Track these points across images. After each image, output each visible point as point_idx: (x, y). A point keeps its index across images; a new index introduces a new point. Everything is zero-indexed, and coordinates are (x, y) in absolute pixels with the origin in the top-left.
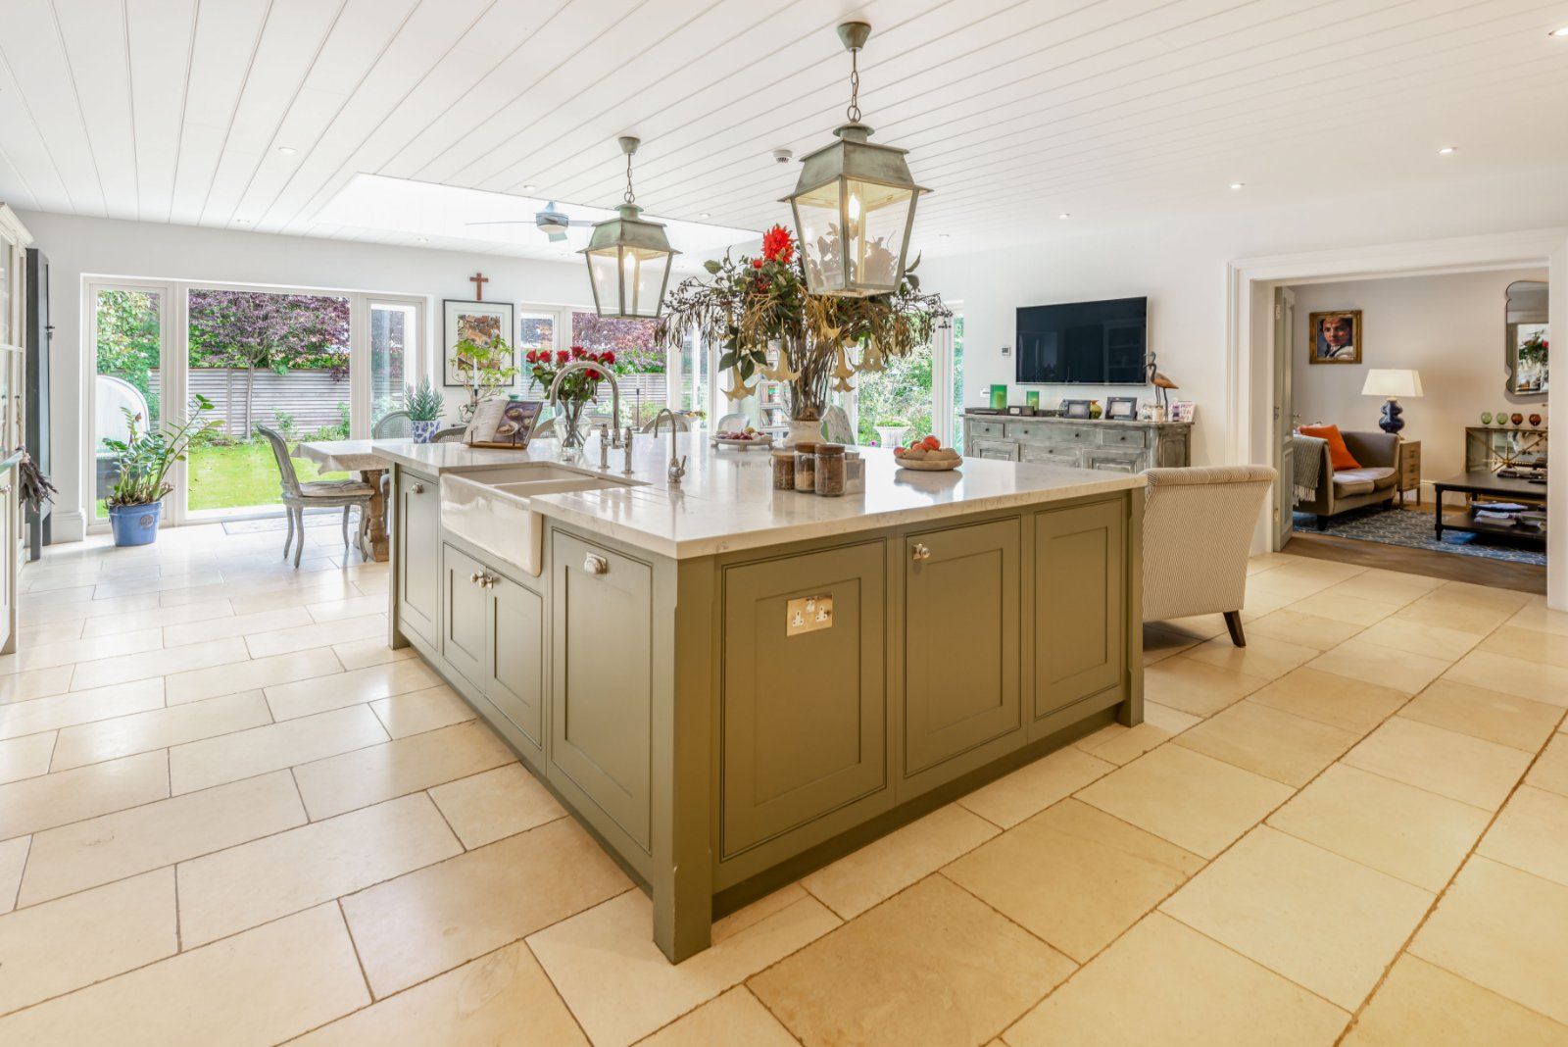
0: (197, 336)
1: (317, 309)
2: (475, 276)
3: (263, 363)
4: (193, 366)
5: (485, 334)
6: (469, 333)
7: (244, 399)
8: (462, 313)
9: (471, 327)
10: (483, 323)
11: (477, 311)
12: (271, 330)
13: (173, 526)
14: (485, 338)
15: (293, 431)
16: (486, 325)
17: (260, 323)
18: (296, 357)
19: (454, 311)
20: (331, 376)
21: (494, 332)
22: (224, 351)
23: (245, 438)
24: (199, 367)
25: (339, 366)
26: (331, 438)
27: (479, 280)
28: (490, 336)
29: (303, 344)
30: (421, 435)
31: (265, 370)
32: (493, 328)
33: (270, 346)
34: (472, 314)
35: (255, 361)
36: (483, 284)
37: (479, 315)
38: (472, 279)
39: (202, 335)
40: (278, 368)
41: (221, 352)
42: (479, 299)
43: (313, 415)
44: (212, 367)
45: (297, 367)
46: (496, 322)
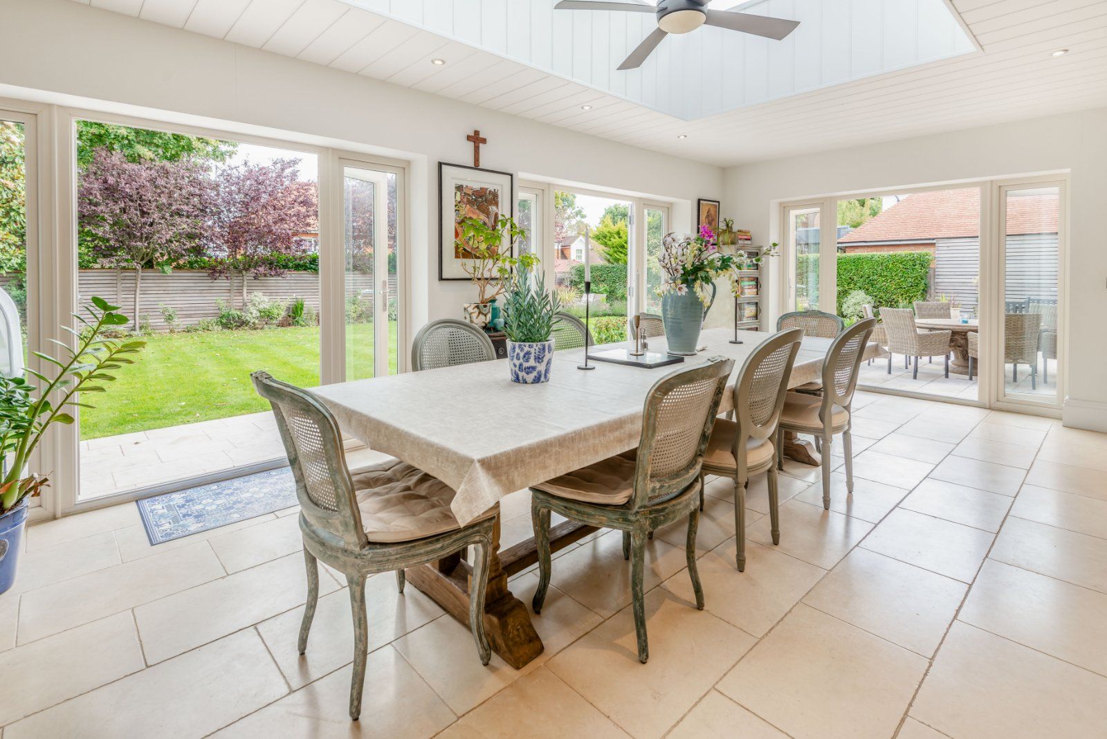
0: (88, 241)
1: (196, 216)
2: (472, 134)
3: (149, 264)
4: (83, 266)
5: (483, 212)
6: (466, 210)
7: (133, 296)
8: (460, 183)
9: (469, 202)
10: (481, 197)
11: (475, 181)
12: (158, 235)
13: (54, 518)
14: (483, 217)
15: (176, 323)
16: (482, 200)
17: (147, 229)
18: (178, 259)
19: (452, 177)
20: (209, 276)
21: (493, 209)
22: (114, 254)
23: (134, 330)
24: (91, 268)
25: (216, 267)
26: (210, 328)
27: (476, 139)
28: (487, 214)
29: (185, 247)
30: (534, 368)
31: (150, 270)
32: (491, 204)
33: (155, 250)
34: (470, 184)
35: (143, 263)
36: (481, 145)
37: (477, 186)
38: (469, 138)
39: (93, 241)
40: (163, 269)
41: (111, 255)
42: (476, 167)
43: (193, 309)
44: (103, 268)
45: (179, 268)
46: (493, 198)
